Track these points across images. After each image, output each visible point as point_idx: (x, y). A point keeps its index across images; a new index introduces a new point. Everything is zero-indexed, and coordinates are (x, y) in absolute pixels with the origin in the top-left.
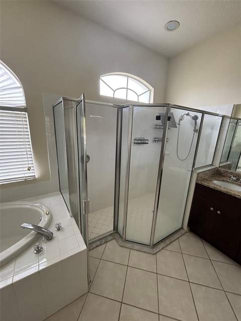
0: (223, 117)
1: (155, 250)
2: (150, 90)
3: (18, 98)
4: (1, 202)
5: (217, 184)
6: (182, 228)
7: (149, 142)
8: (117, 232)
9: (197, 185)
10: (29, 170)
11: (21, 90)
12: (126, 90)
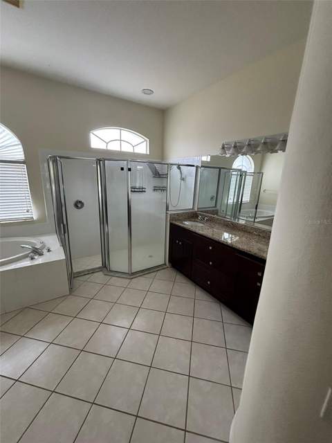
0: (197, 167)
1: (132, 277)
2: (145, 140)
3: (18, 153)
4: (2, 237)
5: (187, 224)
6: (165, 264)
7: (146, 190)
8: (105, 267)
9: (171, 224)
10: (28, 212)
11: (21, 146)
12: (119, 142)
